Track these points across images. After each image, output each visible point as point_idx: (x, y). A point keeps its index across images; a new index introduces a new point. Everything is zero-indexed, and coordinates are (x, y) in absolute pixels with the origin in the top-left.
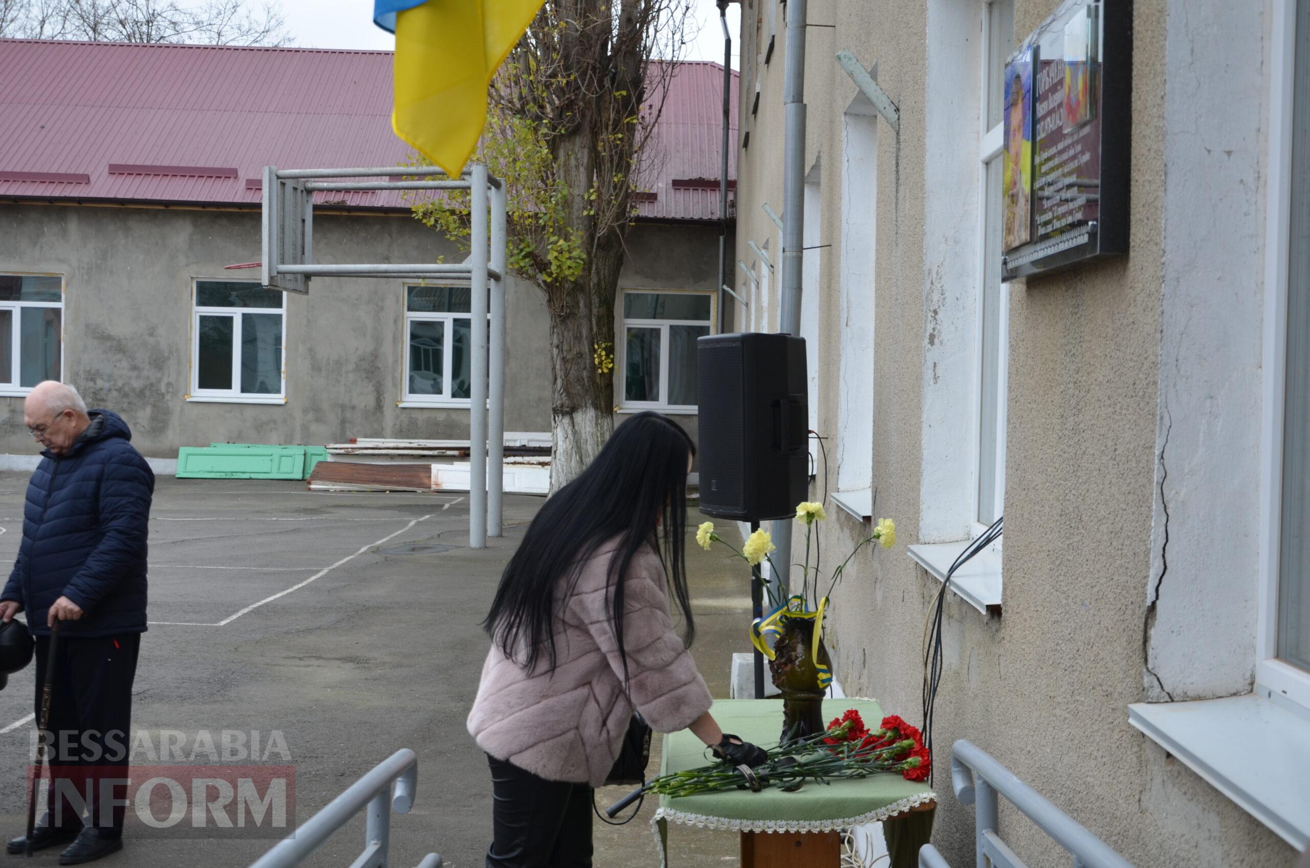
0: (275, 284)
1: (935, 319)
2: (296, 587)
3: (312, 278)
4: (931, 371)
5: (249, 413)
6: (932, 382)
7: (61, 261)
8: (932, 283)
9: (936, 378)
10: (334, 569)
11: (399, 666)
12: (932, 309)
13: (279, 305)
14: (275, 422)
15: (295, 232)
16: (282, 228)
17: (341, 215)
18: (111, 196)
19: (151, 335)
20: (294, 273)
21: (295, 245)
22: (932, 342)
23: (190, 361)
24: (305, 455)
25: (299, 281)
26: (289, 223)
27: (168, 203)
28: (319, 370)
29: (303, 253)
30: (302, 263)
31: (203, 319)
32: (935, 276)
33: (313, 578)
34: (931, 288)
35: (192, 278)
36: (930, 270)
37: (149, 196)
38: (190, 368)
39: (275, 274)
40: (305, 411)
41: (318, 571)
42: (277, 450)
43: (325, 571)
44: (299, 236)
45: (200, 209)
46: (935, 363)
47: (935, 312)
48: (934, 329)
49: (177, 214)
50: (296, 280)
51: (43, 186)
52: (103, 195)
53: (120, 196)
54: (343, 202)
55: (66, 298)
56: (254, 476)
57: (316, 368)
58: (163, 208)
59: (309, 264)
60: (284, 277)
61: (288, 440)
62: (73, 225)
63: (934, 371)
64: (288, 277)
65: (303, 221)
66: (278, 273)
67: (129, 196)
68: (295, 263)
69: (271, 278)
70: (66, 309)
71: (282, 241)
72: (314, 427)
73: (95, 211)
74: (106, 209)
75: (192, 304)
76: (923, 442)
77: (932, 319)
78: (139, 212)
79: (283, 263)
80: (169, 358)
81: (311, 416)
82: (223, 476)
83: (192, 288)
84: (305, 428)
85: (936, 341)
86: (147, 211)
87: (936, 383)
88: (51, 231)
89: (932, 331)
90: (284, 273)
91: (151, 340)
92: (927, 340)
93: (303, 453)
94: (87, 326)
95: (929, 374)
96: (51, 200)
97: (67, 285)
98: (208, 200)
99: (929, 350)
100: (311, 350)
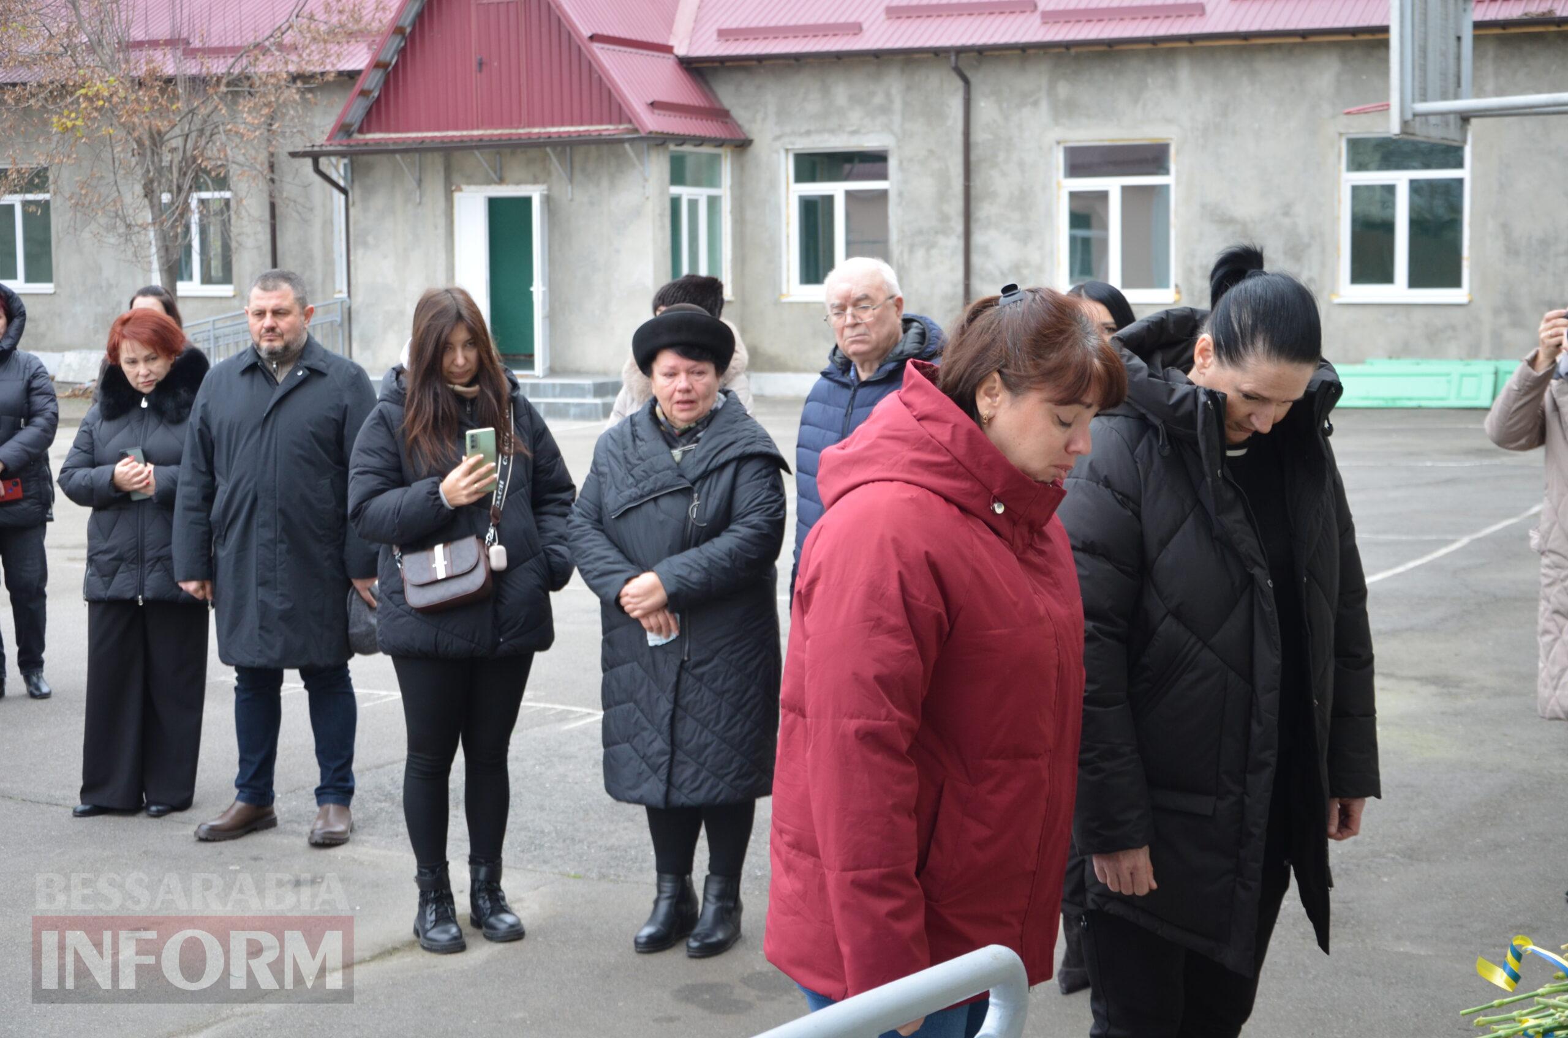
0: (1411, 130)
2: (1411, 565)
3: (1474, 121)
5: (1418, 316)
7: (1169, 121)
10: (1479, 540)
11: (1504, 693)
13: (1460, 164)
14: (1454, 328)
15: (1444, 54)
16: (1424, 51)
17: (1548, 33)
18: (1231, 28)
19: (1286, 214)
20: (1443, 114)
21: (1444, 74)
23: (1337, 248)
24: (1496, 373)
25: (1452, 126)
26: (1434, 44)
27: (1304, 34)
28: (1517, 253)
29: (1459, 84)
30: (1456, 97)
31: (1357, 191)
33: (1443, 551)
35: (1341, 134)
37: (1280, 26)
38: (1339, 257)
39: (1409, 117)
40: (1496, 312)
41: (1453, 541)
42: (1455, 367)
43: (1464, 541)
44: (1452, 61)
45: (1349, 38)
49: (1318, 46)
50: (1447, 124)
51: (1146, 23)
52: (1220, 28)
53: (1244, 28)
54: (1550, 11)
55: (1177, 171)
56: (1424, 404)
57: (1512, 251)
58: (1298, 40)
59: (1467, 98)
60: (1427, 120)
61: (1473, 353)
62: (1184, 72)
64: (1433, 120)
65: (1459, 39)
66: (1415, 115)
67: (1255, 27)
68: (1444, 97)
69: (1405, 123)
70: (1178, 183)
71: (1424, 69)
72: (1510, 335)
73: (1212, 51)
74: (1225, 47)
75: (1340, 171)
78: (1269, 48)
79: (1424, 98)
80: (1309, 246)
81: (1504, 319)
82: (1382, 404)
83: (1340, 149)
84: (1497, 336)
86: (1279, 46)
88: (1156, 81)
90: (1426, 115)
91: (1287, 222)
93: (1492, 369)
94: (1203, 206)
96: (1155, 41)
97: (1178, 152)
98: (1362, 23)
100: (1505, 227)
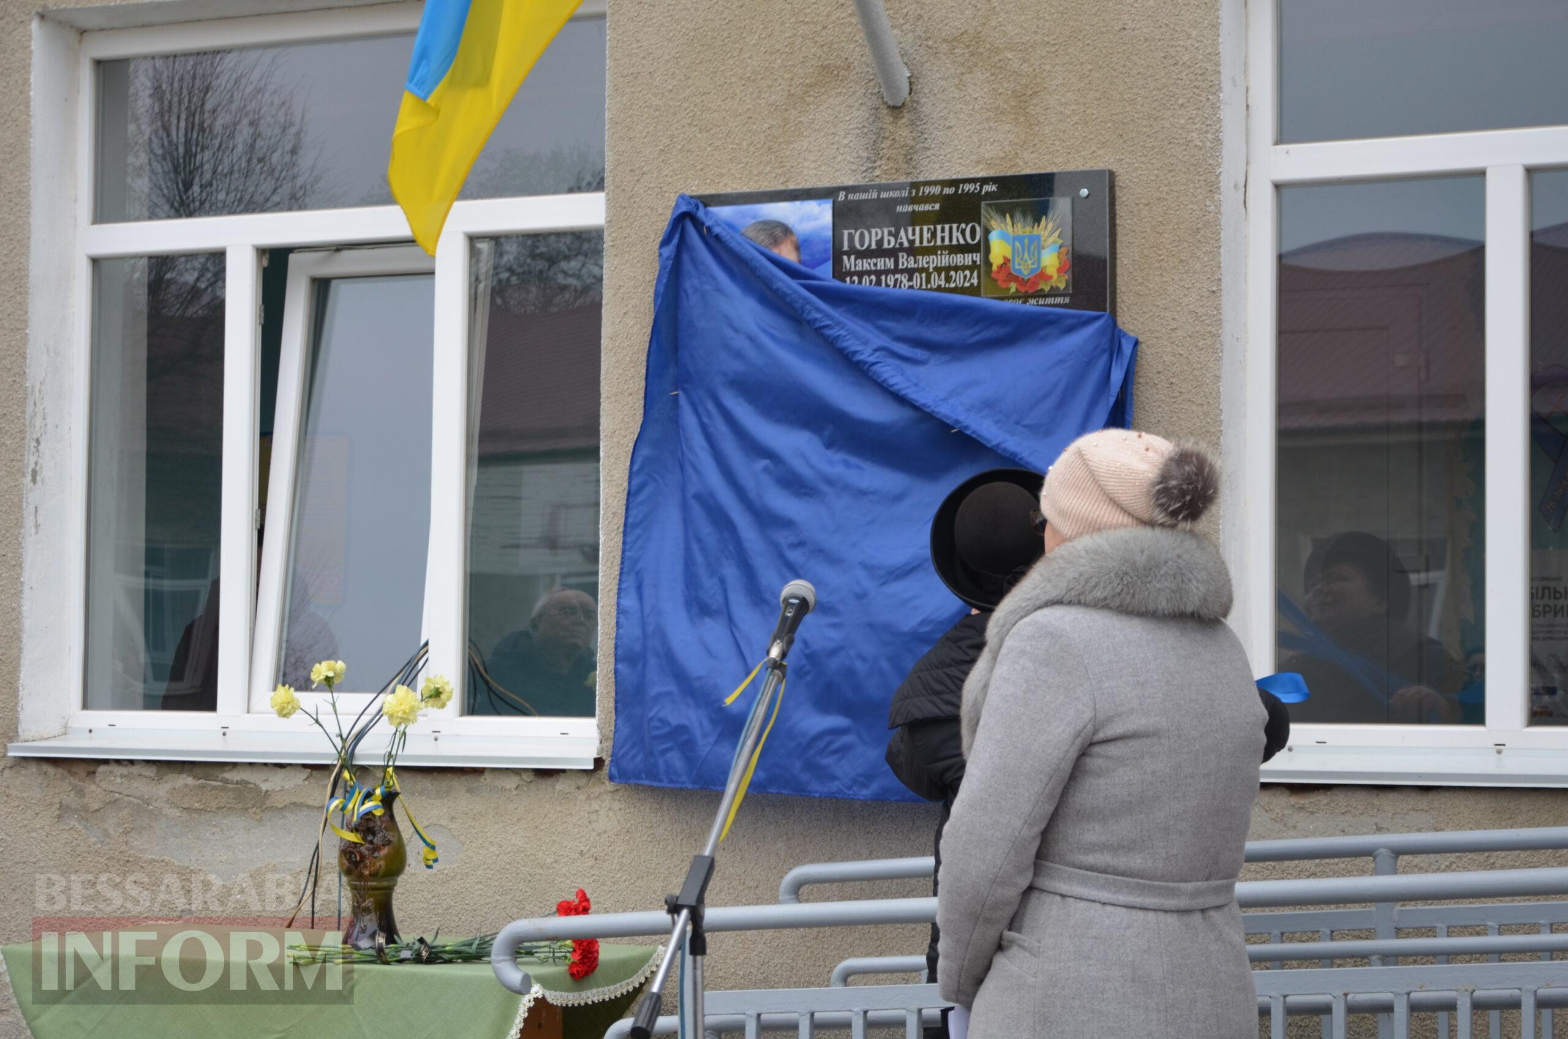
1: (38, 450)
4: (32, 518)
6: (33, 530)
8: (35, 404)
9: (37, 526)
12: (35, 437)
22: (34, 480)
32: (37, 395)
34: (34, 411)
36: (33, 387)
46: (36, 507)
47: (38, 441)
48: (36, 463)
63: (36, 517)
76: (24, 608)
77: (34, 450)
85: (38, 478)
87: (37, 533)
89: (34, 466)
92: (29, 478)
95: (29, 521)
99: (31, 490)
